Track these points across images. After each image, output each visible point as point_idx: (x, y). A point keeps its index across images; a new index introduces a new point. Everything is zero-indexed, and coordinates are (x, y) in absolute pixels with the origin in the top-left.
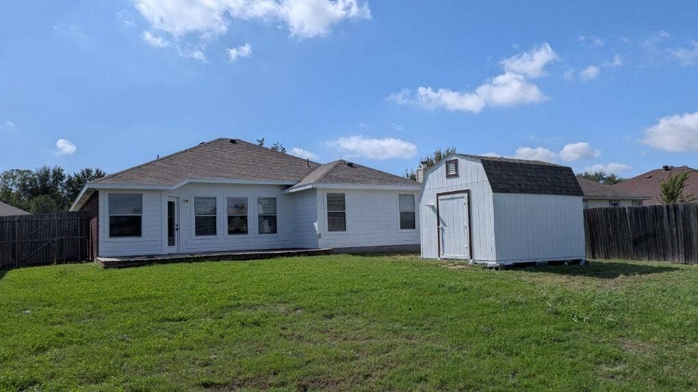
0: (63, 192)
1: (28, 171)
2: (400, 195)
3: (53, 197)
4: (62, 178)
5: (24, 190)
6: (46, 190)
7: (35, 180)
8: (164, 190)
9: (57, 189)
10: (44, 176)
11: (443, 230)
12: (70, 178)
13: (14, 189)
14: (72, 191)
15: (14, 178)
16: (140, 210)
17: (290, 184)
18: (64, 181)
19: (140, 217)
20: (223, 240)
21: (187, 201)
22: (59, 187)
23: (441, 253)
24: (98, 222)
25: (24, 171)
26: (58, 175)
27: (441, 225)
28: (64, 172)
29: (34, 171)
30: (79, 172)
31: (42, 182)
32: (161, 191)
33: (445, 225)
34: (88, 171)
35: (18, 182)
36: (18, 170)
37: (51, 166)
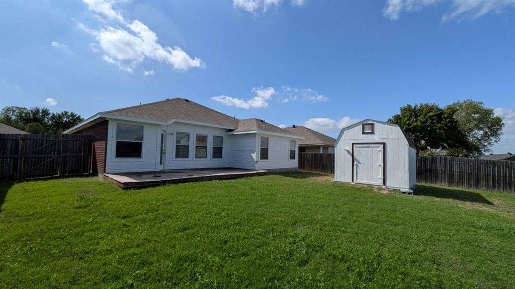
0: (48, 122)
1: (24, 108)
2: (291, 141)
3: (41, 124)
4: (48, 114)
5: (20, 119)
6: (36, 120)
7: (29, 113)
8: (159, 125)
9: (44, 120)
10: (36, 112)
11: (357, 166)
12: (54, 115)
13: (14, 118)
14: (54, 122)
15: (14, 111)
16: (141, 138)
17: (232, 129)
18: (49, 116)
19: (141, 143)
20: (191, 162)
21: (172, 134)
22: (46, 119)
23: (354, 180)
24: (106, 145)
25: (22, 108)
26: (45, 112)
27: (355, 163)
28: (49, 112)
29: (29, 109)
30: (60, 112)
31: (34, 116)
32: (157, 125)
33: (359, 163)
34: (66, 113)
35: (16, 113)
36: (16, 107)
37: (41, 107)
